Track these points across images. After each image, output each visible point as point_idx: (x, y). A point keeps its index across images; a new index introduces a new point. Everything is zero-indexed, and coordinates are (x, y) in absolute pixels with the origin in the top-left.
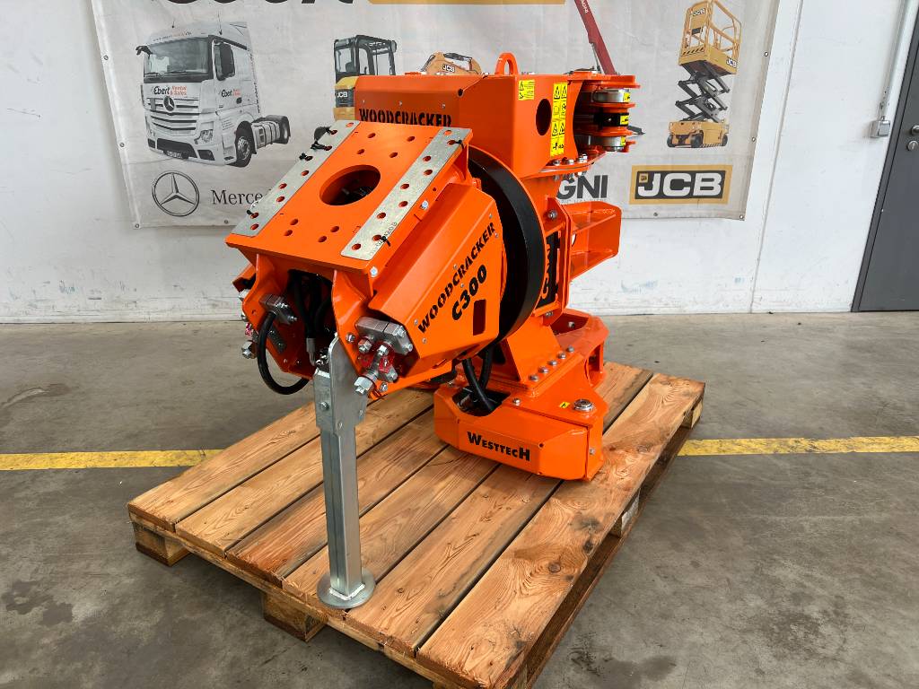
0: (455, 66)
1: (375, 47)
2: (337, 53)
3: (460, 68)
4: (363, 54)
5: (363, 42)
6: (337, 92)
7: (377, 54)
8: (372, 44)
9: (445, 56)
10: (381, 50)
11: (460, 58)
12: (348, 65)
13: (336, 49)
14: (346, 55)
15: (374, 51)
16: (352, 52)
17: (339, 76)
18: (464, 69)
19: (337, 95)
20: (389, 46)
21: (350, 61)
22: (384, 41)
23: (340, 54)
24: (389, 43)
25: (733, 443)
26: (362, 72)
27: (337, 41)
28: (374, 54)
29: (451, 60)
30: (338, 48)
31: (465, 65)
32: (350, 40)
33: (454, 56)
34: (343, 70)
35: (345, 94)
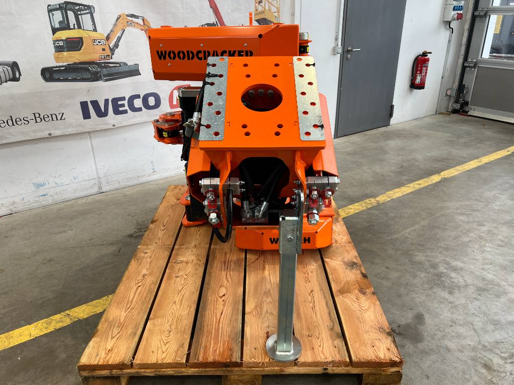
0: (134, 22)
1: (80, 10)
2: (51, 14)
3: (137, 23)
4: (71, 15)
5: (69, 6)
6: (55, 41)
7: (81, 14)
8: (77, 8)
9: (127, 16)
10: (85, 12)
11: (137, 17)
12: (60, 23)
13: (50, 11)
14: (58, 16)
15: (79, 13)
16: (62, 14)
17: (54, 31)
18: (140, 24)
19: (54, 44)
20: (89, 9)
21: (62, 20)
22: (85, 6)
23: (53, 15)
24: (89, 7)
25: (348, 208)
26: (72, 27)
27: (49, 5)
28: (79, 15)
29: (131, 19)
30: (51, 10)
31: (140, 21)
32: (59, 5)
33: (132, 16)
34: (57, 26)
35: (61, 43)
